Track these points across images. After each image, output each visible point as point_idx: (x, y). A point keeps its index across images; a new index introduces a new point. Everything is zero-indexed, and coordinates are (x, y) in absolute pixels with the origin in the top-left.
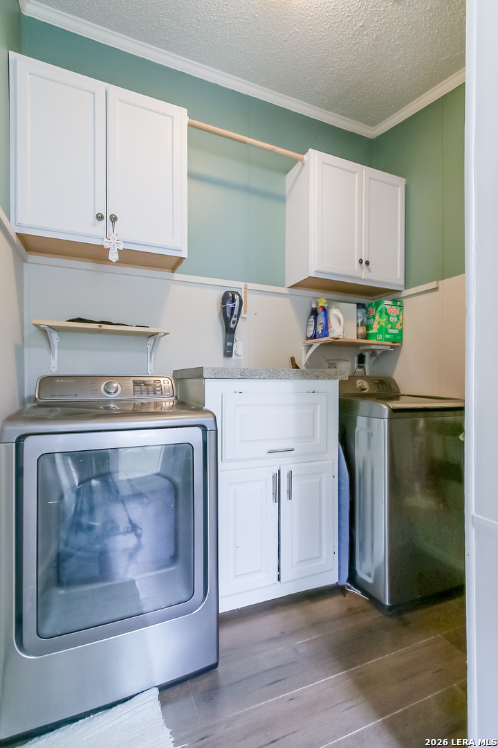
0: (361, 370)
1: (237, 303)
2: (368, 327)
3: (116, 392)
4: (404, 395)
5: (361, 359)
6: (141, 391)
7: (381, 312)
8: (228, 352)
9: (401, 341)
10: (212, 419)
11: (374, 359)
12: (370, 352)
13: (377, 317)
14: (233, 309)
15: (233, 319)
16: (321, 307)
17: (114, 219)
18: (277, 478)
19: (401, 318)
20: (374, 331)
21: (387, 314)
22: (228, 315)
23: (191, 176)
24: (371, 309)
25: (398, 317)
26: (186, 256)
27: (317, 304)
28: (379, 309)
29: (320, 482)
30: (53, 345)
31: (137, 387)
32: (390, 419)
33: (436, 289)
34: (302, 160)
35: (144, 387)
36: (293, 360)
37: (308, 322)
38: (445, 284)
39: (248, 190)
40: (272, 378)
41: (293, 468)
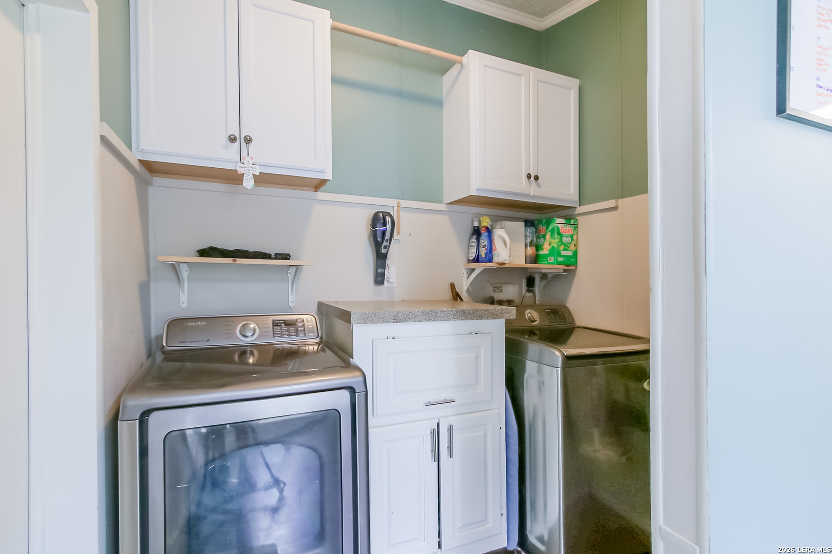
0: (531, 294)
1: (389, 226)
2: (538, 248)
3: (253, 335)
4: (580, 327)
5: (530, 282)
6: (281, 333)
7: (552, 231)
8: (379, 279)
9: (575, 264)
10: (361, 379)
11: (544, 282)
12: (541, 275)
13: (548, 237)
14: (384, 232)
15: (385, 244)
16: (484, 227)
17: (248, 140)
18: (436, 434)
19: (575, 237)
20: (545, 251)
21: (559, 234)
22: (379, 239)
23: (335, 80)
24: (541, 227)
25: (572, 237)
26: (330, 178)
27: (480, 222)
28: (551, 227)
29: (485, 435)
30: (183, 278)
31: (277, 328)
32: (564, 368)
33: (615, 208)
34: (461, 63)
35: (284, 328)
36: (452, 286)
37: (469, 242)
38: (626, 203)
39: (400, 94)
40: (429, 320)
41: (454, 421)
